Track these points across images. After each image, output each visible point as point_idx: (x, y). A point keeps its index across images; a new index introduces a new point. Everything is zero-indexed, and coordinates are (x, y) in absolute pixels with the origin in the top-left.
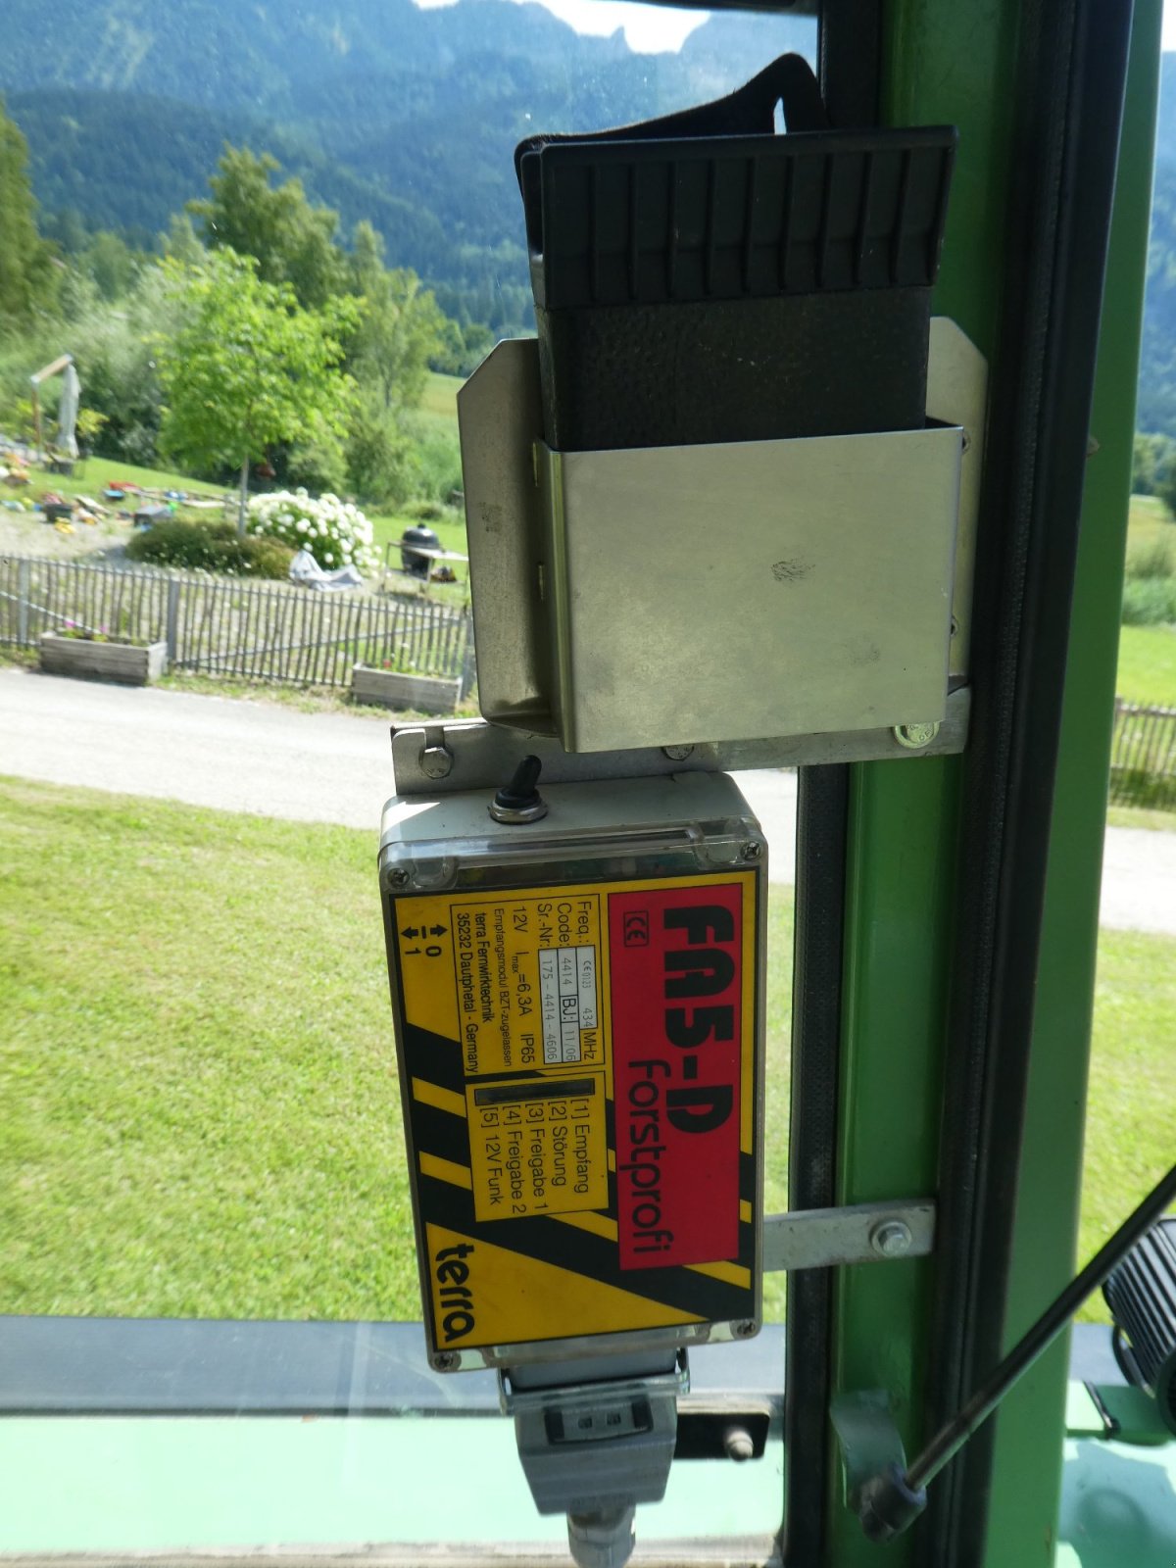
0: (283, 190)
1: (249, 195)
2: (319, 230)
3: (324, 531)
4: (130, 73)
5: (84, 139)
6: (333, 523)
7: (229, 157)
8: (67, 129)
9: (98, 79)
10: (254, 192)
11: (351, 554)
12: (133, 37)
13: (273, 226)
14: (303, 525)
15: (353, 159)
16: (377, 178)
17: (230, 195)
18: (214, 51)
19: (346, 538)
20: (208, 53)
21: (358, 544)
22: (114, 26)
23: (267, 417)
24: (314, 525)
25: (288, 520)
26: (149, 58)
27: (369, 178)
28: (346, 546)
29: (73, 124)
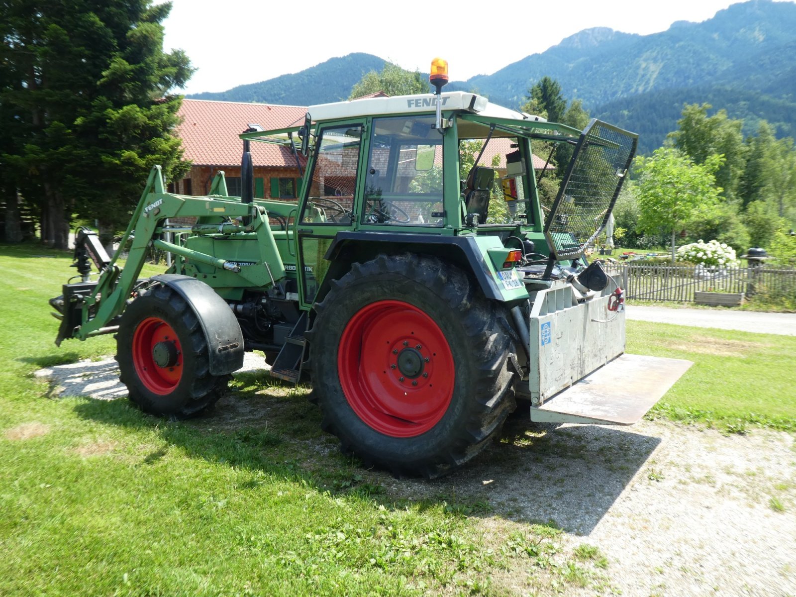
0: (714, 117)
1: (697, 123)
2: (732, 130)
3: (710, 256)
4: (651, 83)
5: (630, 118)
6: (715, 252)
7: (686, 109)
8: (623, 116)
9: (637, 90)
10: (699, 122)
11: (724, 264)
12: (652, 67)
13: (710, 134)
14: (700, 255)
15: (770, 90)
16: (785, 96)
17: (687, 125)
18: (691, 60)
19: (722, 258)
20: (689, 63)
21: (728, 260)
22: (644, 65)
23: (682, 211)
24: (705, 254)
25: (693, 253)
26: (660, 73)
27: (780, 98)
28: (721, 261)
29: (626, 112)
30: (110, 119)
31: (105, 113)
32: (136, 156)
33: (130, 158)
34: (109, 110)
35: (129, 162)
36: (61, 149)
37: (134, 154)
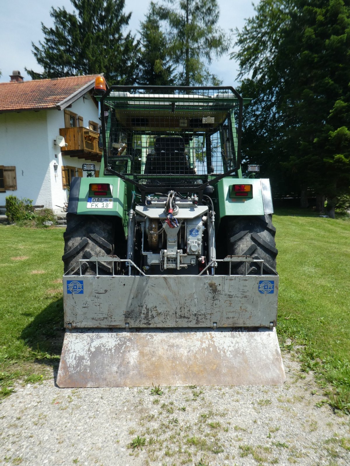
30: (331, 137)
31: (329, 134)
32: (343, 157)
33: (340, 158)
34: (331, 132)
35: (339, 160)
36: (306, 157)
37: (342, 156)
